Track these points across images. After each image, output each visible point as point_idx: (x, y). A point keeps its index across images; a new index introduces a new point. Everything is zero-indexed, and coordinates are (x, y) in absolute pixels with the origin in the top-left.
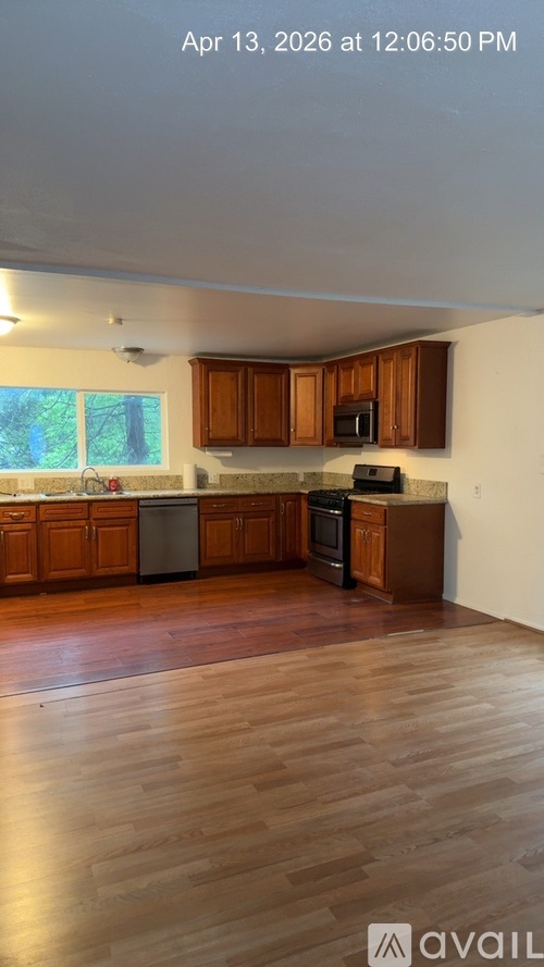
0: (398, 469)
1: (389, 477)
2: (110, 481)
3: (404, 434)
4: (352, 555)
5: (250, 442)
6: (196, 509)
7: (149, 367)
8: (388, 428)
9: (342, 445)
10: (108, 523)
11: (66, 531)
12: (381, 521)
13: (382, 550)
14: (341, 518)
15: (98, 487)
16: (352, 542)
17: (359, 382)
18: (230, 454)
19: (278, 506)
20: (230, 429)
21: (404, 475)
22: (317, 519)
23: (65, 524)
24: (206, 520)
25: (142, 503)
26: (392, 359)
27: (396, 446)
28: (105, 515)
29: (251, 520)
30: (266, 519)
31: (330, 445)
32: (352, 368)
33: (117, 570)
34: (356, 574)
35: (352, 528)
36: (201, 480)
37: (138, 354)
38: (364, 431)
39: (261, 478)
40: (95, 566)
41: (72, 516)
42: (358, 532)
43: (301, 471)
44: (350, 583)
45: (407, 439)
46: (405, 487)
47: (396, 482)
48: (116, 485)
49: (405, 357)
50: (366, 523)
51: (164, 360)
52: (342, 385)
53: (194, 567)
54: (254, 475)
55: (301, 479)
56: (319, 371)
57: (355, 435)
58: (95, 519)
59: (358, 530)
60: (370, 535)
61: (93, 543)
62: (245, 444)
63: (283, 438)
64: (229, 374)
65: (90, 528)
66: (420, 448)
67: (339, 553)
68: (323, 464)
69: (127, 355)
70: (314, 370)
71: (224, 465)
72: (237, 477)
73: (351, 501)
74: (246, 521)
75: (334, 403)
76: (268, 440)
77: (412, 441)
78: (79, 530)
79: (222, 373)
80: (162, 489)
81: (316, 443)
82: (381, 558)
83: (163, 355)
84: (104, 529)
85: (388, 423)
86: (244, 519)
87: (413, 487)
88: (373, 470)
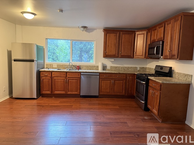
0: (171, 68)
1: (167, 71)
2: (77, 66)
3: (173, 53)
4: (148, 100)
5: (120, 56)
6: (98, 77)
7: (91, 33)
8: (167, 52)
9: (151, 58)
10: (72, 79)
11: (60, 80)
12: (159, 88)
13: (158, 101)
14: (145, 85)
15: (74, 68)
16: (148, 94)
17: (158, 34)
18: (113, 60)
19: (126, 78)
20: (113, 52)
21: (174, 70)
22: (138, 84)
23: (59, 78)
24: (102, 80)
25: (82, 73)
26: (170, 23)
27: (170, 59)
28: (71, 76)
29: (117, 81)
30: (122, 82)
31: (147, 58)
32: (156, 29)
33: (74, 93)
34: (149, 106)
35: (149, 89)
36: (104, 68)
37: (86, 29)
38: (158, 53)
39: (124, 68)
40: (68, 91)
41: (61, 76)
42: (151, 91)
43: (138, 66)
44: (147, 109)
45: (174, 56)
46: (174, 75)
47: (170, 73)
48: (79, 68)
49: (176, 21)
50: (154, 89)
51: (95, 30)
52: (152, 36)
53: (97, 95)
54: (122, 67)
55: (138, 69)
56: (145, 32)
57: (154, 54)
58: (68, 77)
59: (151, 90)
60: (155, 93)
61: (67, 84)
62: (118, 57)
63: (131, 56)
64: (114, 34)
65: (66, 80)
66: (180, 59)
67: (144, 98)
68: (147, 65)
69: (82, 29)
70: (143, 32)
71: (112, 63)
72: (116, 67)
73: (149, 79)
74: (115, 81)
75: (149, 43)
76: (126, 56)
77: (176, 57)
78: (63, 80)
79: (111, 34)
80: (93, 70)
81: (143, 57)
82: (158, 104)
83: (95, 29)
84: (71, 80)
85: (167, 49)
86: (114, 81)
87: (177, 75)
88: (162, 67)
